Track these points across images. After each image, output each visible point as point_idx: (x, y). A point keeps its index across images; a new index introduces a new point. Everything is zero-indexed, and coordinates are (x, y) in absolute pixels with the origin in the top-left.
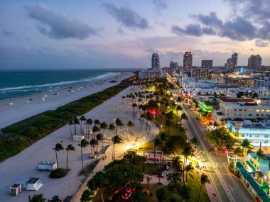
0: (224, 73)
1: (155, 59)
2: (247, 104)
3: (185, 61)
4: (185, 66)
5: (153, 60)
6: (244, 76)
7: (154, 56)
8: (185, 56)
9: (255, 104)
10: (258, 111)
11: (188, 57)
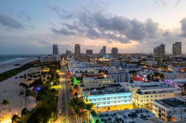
0: (98, 58)
1: (55, 48)
2: (98, 78)
3: (76, 50)
4: (76, 53)
5: (54, 49)
6: (107, 60)
7: (54, 46)
8: (75, 47)
9: (103, 78)
10: (104, 82)
11: (77, 47)
